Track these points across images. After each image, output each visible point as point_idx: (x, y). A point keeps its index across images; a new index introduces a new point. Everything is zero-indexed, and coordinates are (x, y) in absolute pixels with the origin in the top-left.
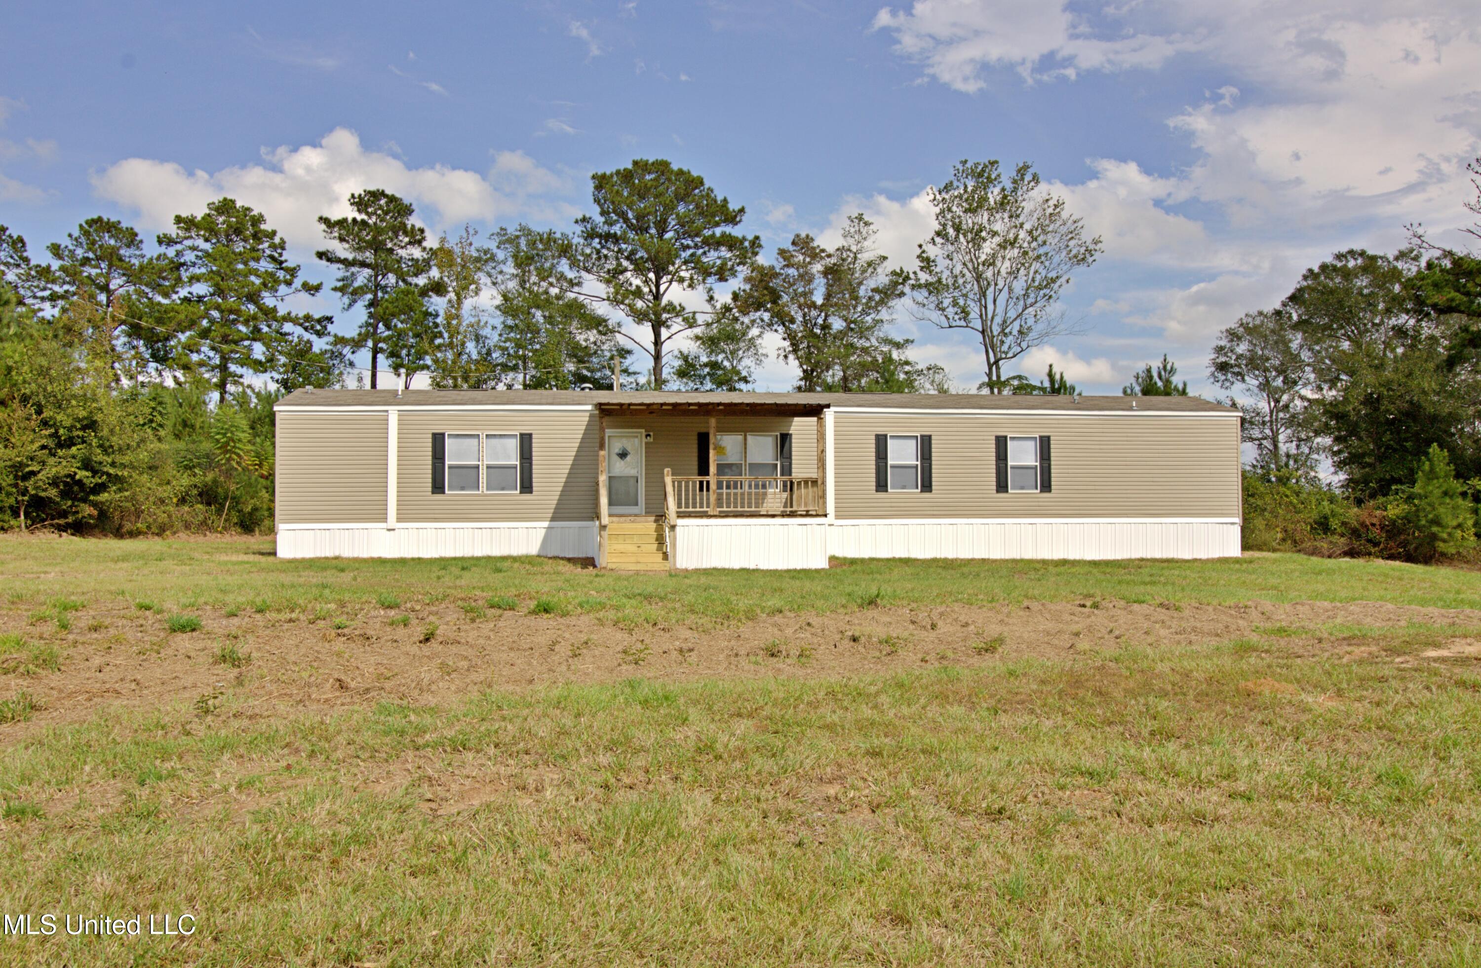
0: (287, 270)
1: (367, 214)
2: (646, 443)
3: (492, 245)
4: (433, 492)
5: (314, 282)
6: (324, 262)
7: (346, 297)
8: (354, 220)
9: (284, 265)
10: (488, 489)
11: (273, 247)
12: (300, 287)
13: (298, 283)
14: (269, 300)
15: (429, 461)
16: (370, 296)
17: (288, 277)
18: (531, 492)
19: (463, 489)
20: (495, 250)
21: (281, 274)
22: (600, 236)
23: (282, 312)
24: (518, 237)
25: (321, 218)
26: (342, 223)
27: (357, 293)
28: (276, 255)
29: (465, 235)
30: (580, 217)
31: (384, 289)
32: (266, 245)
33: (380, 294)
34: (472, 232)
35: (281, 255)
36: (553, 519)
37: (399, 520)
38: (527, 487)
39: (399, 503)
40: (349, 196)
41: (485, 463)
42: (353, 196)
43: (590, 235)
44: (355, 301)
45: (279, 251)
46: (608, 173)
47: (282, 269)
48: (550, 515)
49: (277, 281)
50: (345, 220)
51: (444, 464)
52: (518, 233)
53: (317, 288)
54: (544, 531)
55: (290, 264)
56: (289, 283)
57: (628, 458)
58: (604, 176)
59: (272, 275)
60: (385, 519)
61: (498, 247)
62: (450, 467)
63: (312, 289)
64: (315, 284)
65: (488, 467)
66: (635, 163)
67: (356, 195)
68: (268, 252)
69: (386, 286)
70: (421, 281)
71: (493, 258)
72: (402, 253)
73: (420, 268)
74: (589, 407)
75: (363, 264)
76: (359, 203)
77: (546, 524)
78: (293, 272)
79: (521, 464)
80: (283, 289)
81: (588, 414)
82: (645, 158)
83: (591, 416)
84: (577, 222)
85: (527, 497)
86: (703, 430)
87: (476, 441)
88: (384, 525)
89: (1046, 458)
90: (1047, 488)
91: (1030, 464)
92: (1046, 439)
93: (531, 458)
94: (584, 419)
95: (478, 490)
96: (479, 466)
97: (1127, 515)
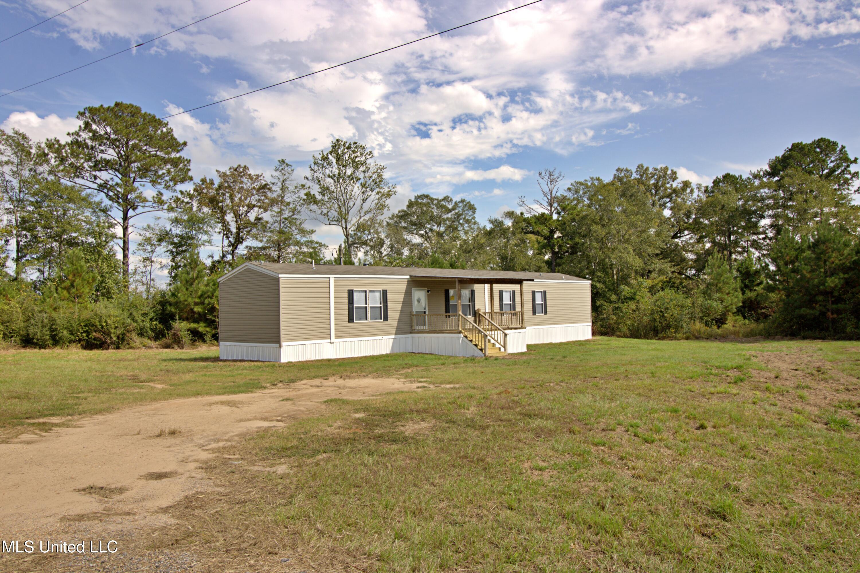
2: (429, 295)
4: (349, 322)
10: (370, 319)
15: (346, 304)
18: (387, 321)
19: (361, 319)
36: (396, 334)
37: (336, 338)
38: (386, 319)
39: (336, 328)
41: (369, 306)
48: (395, 332)
51: (353, 307)
54: (392, 340)
57: (421, 302)
60: (330, 338)
62: (355, 308)
65: (371, 308)
74: (407, 277)
77: (393, 337)
79: (383, 306)
83: (408, 281)
85: (386, 323)
86: (447, 288)
87: (364, 294)
88: (329, 341)
89: (545, 300)
90: (546, 313)
91: (541, 302)
92: (545, 292)
93: (387, 303)
94: (406, 282)
95: (366, 319)
96: (366, 307)
97: (565, 323)
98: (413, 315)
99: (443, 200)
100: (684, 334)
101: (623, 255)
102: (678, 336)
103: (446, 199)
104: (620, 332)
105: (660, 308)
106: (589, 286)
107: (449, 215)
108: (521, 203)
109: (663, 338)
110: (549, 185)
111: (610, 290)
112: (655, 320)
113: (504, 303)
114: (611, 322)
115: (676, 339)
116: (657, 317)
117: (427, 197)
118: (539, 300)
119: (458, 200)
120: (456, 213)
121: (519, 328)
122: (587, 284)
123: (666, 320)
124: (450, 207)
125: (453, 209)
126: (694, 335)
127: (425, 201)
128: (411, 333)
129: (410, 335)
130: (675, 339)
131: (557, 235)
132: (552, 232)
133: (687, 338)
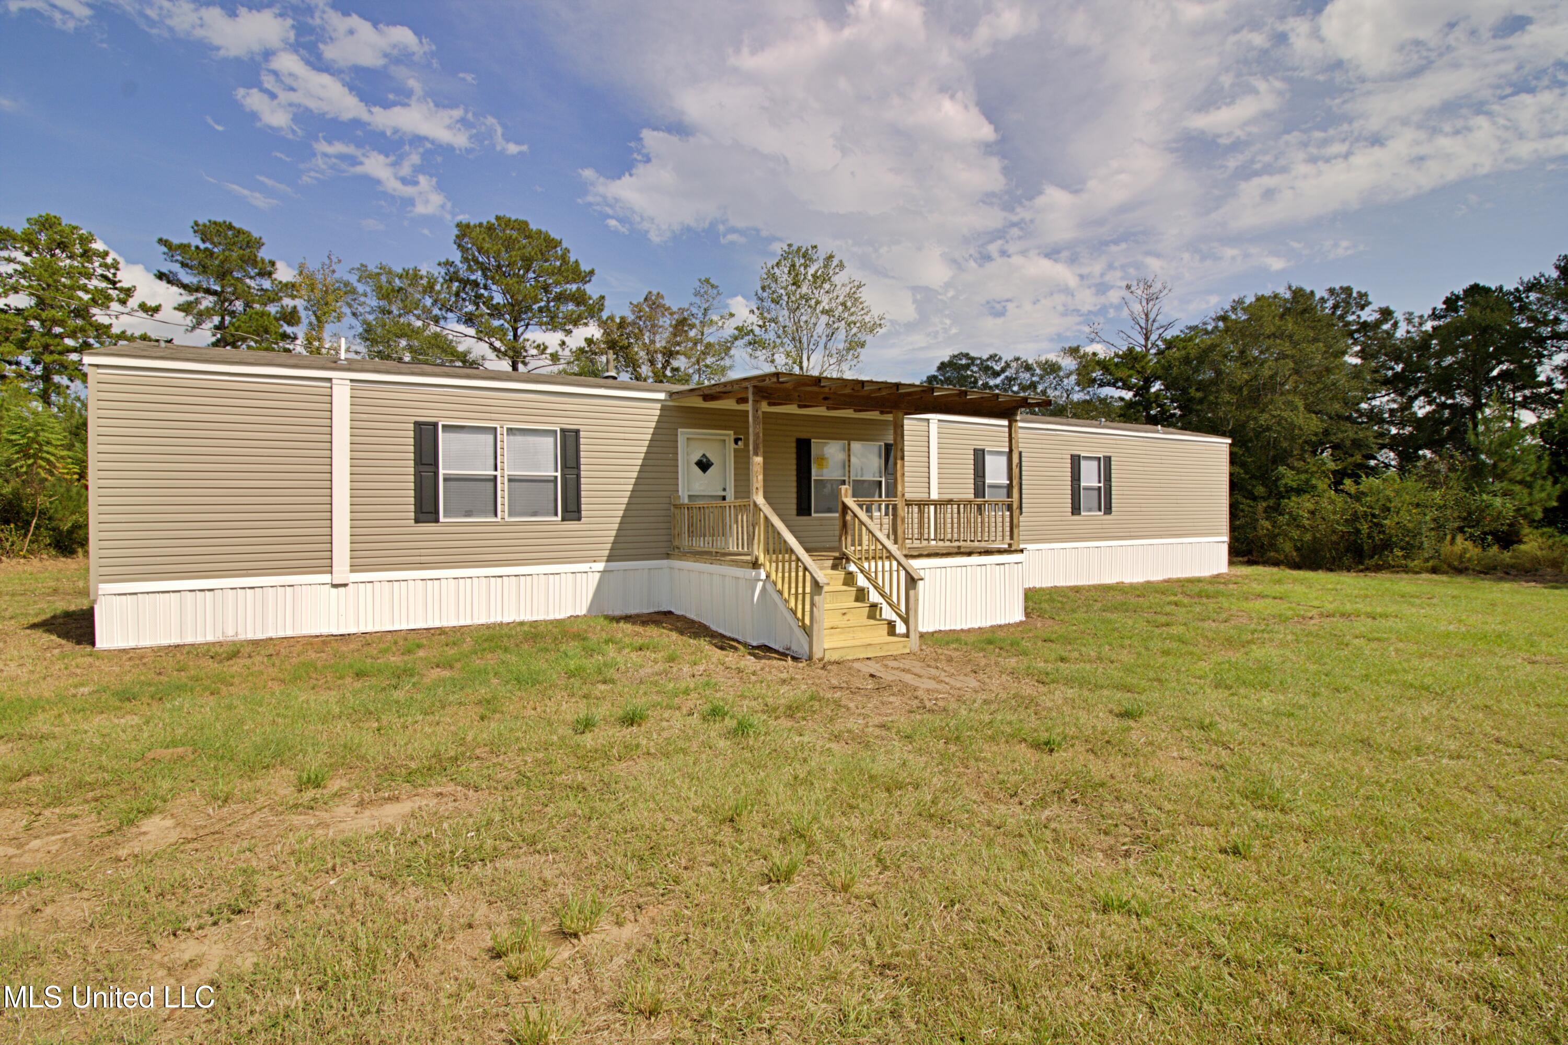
0: (121, 290)
1: (212, 243)
2: (735, 450)
3: (353, 279)
4: (417, 521)
5: (152, 303)
6: (164, 284)
7: (190, 317)
8: (197, 248)
9: (118, 285)
10: (510, 515)
11: (107, 267)
12: (136, 307)
13: (133, 303)
14: (100, 316)
15: (410, 467)
16: (216, 320)
17: (122, 296)
18: (579, 519)
19: (468, 514)
20: (356, 284)
21: (114, 293)
22: (460, 281)
23: (116, 330)
24: (379, 274)
25: (160, 241)
26: (184, 248)
27: (201, 317)
28: (110, 276)
29: (327, 261)
30: (443, 260)
31: (232, 314)
32: (97, 264)
33: (227, 319)
34: (335, 260)
35: (115, 275)
36: (610, 559)
37: (354, 568)
38: (572, 511)
39: (355, 541)
40: (192, 224)
41: (506, 473)
42: (196, 224)
43: (452, 277)
44: (199, 324)
45: (112, 271)
46: (472, 224)
47: (116, 289)
48: (607, 553)
49: (109, 298)
50: (189, 246)
51: (436, 474)
52: (378, 271)
53: (157, 309)
54: (597, 576)
55: (125, 284)
56: (123, 302)
57: (711, 471)
58: (468, 226)
59: (102, 292)
60: (329, 569)
61: (359, 281)
62: (445, 480)
63: (151, 310)
64: (153, 305)
65: (511, 480)
66: (498, 218)
67: (200, 222)
68: (99, 271)
69: (234, 312)
70: (273, 309)
71: (354, 291)
72: (252, 283)
73: (270, 297)
74: (662, 396)
75: (208, 291)
76: (203, 231)
77: (600, 566)
78: (129, 292)
79: (563, 475)
80: (115, 306)
81: (659, 406)
82: (508, 216)
83: (663, 409)
84: (439, 264)
85: (572, 525)
86: (804, 436)
87: (490, 438)
88: (326, 578)
89: (1108, 479)
90: (1108, 510)
91: (1096, 484)
92: (1108, 459)
93: (578, 467)
94: (655, 411)
95: (496, 515)
96: (496, 477)
97: (1161, 537)
98: (679, 507)
99: (988, 360)
100: (1427, 560)
101: (1284, 414)
102: (1411, 564)
103: (992, 357)
104: (1277, 551)
105: (1372, 508)
106: (1226, 450)
107: (998, 381)
108: (1093, 336)
109: (1378, 569)
110: (1144, 303)
111: (1253, 477)
112: (1358, 531)
113: (988, 481)
114: (1261, 533)
115: (1406, 570)
116: (1364, 527)
117: (967, 356)
118: (1090, 477)
119: (1010, 358)
120: (1007, 377)
121: (1000, 552)
122: (1222, 444)
123: (1384, 532)
124: (997, 368)
125: (1003, 370)
126: (1449, 565)
127: (964, 362)
128: (668, 556)
129: (665, 562)
130: (1407, 572)
131: (1156, 387)
132: (1148, 382)
133: (1434, 570)
